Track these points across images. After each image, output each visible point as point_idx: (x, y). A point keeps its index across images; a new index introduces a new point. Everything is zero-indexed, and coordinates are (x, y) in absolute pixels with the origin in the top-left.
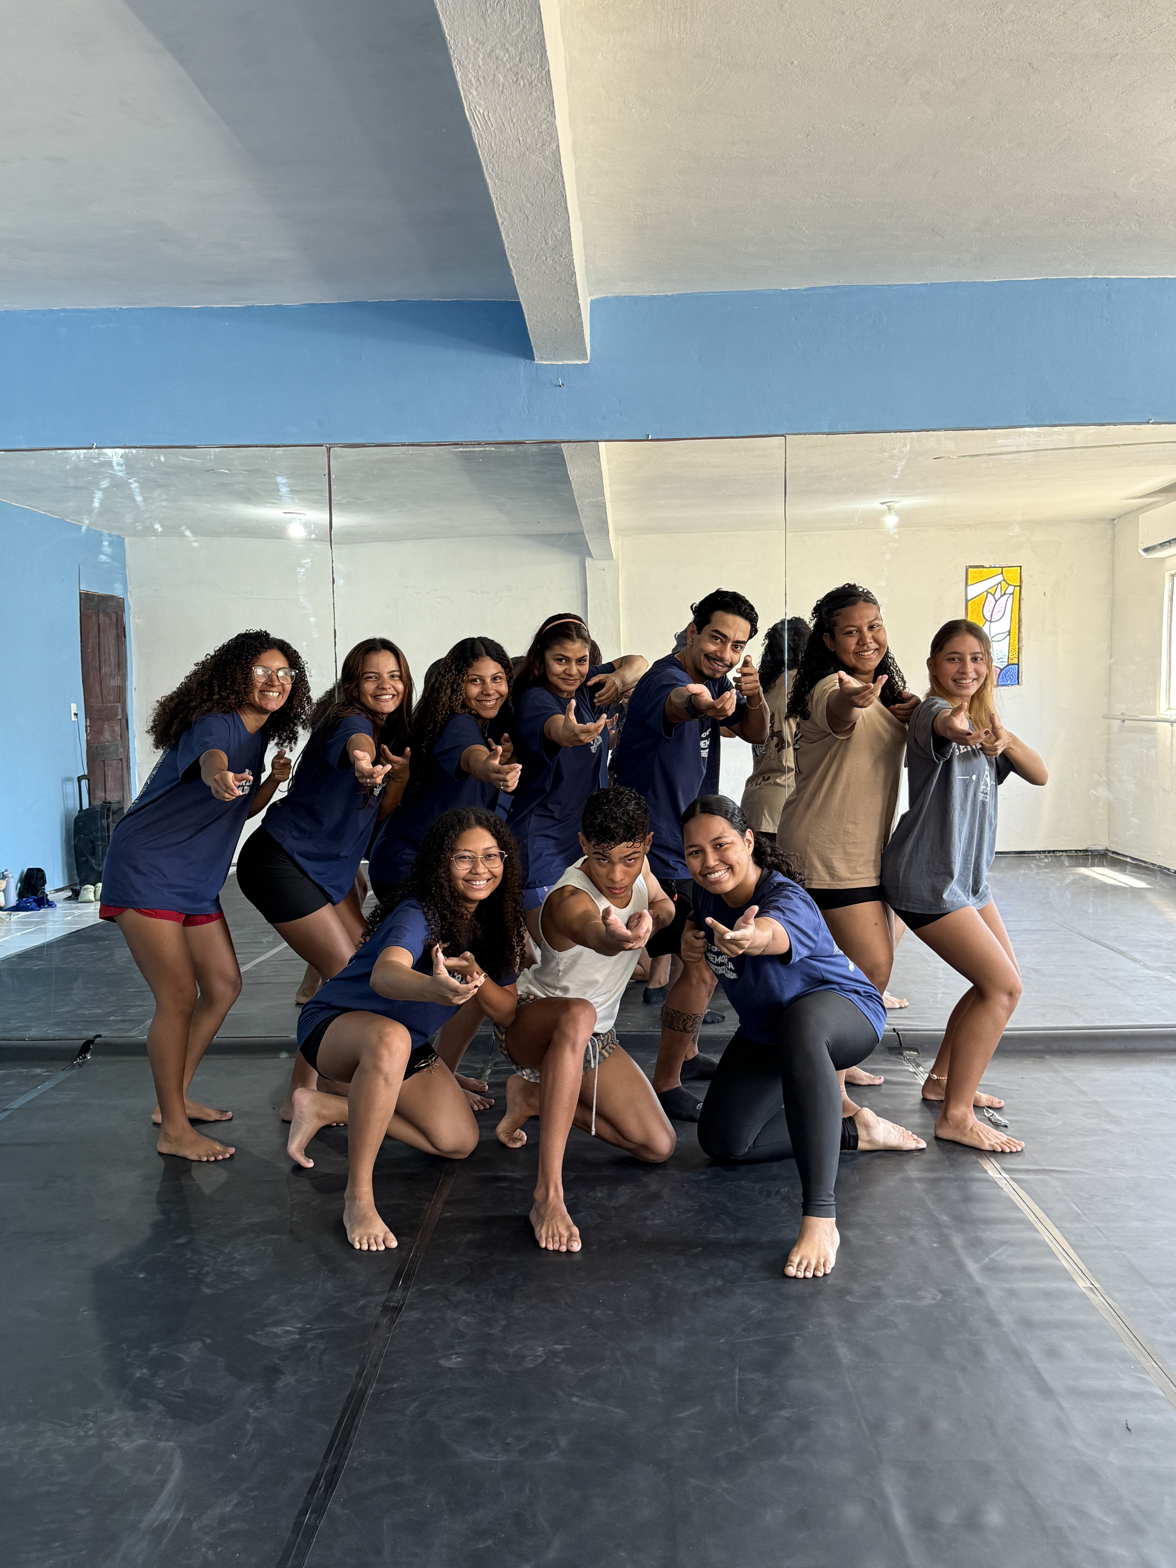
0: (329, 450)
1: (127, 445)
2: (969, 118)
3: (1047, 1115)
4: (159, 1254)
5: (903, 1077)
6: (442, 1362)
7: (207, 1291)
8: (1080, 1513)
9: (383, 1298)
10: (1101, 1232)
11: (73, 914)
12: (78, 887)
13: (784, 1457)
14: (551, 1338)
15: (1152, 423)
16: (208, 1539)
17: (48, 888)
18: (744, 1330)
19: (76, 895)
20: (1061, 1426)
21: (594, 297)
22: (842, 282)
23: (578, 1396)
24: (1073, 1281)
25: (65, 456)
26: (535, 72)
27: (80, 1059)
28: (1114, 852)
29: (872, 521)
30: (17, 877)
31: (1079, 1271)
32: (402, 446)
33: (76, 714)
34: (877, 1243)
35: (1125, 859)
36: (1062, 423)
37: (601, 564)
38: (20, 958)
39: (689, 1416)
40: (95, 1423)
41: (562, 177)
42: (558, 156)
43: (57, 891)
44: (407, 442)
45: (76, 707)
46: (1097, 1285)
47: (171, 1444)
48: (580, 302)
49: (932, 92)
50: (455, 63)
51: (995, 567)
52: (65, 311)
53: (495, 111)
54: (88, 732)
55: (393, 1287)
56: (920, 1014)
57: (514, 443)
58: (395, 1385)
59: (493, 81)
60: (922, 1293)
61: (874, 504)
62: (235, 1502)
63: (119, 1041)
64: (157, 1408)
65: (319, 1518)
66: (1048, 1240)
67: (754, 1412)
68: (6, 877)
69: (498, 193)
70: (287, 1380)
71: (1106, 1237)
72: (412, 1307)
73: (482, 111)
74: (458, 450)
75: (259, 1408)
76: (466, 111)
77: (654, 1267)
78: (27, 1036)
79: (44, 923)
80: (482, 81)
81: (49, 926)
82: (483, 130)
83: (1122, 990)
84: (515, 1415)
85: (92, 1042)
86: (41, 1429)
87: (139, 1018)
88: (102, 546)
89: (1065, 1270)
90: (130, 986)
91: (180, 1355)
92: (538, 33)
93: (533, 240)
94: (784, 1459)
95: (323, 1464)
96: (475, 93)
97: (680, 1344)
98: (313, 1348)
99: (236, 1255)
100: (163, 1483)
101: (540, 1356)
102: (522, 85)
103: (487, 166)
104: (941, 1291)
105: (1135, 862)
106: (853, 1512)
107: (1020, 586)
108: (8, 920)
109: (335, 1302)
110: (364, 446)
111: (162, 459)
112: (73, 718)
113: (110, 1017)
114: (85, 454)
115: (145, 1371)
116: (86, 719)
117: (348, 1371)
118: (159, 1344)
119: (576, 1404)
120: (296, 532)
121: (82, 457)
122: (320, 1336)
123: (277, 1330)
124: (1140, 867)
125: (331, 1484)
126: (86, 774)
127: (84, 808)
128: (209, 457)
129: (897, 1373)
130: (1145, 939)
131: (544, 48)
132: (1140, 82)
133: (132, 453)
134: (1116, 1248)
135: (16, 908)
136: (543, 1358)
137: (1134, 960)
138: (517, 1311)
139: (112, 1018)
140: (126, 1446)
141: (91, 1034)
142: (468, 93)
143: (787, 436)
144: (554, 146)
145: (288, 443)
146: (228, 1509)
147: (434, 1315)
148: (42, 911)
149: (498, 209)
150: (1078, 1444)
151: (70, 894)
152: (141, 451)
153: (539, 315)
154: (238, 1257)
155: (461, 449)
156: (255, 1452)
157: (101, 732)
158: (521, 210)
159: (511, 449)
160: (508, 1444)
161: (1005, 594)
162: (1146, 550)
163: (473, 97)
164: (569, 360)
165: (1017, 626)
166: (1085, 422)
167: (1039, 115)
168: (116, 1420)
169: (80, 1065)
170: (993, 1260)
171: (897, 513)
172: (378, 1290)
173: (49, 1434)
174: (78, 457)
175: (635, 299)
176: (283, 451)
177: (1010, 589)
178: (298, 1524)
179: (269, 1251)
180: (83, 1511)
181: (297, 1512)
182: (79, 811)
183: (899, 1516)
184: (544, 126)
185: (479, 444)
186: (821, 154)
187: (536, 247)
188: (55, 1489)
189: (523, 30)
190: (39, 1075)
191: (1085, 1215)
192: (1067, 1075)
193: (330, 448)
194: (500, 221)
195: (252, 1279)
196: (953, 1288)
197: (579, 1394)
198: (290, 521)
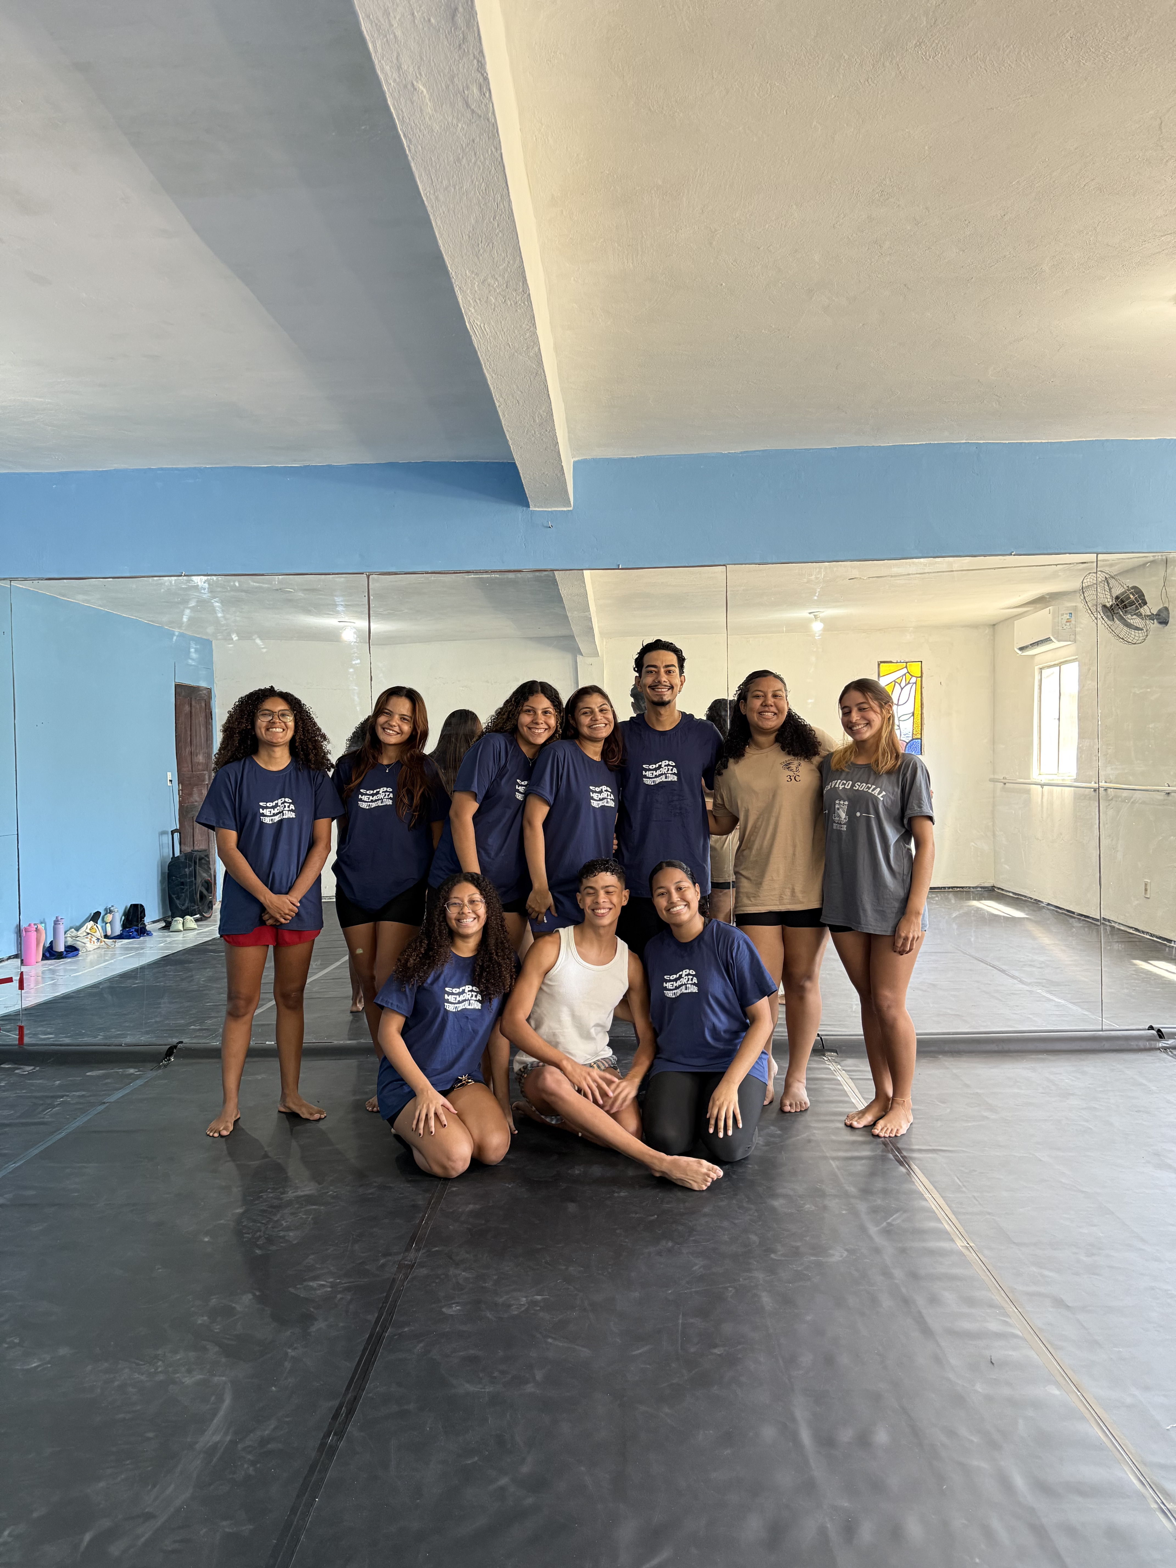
0: (368, 577)
1: (209, 573)
2: (861, 325)
3: (938, 1105)
4: (222, 1222)
5: (825, 1074)
6: (444, 1310)
7: (258, 1252)
8: (951, 1433)
9: (400, 1257)
10: (977, 1200)
11: (166, 941)
12: (170, 919)
13: (716, 1387)
14: (532, 1290)
15: (1014, 555)
16: (250, 1457)
17: (147, 920)
18: (688, 1283)
19: (167, 927)
20: (938, 1360)
21: (576, 459)
22: (768, 447)
23: (552, 1338)
24: (952, 1240)
25: (160, 581)
26: (519, 295)
27: (165, 1061)
28: (999, 888)
29: (803, 627)
30: (122, 911)
31: (958, 1232)
32: (426, 573)
33: (171, 781)
34: (798, 1211)
35: (1008, 894)
36: (944, 555)
37: (590, 660)
38: (121, 978)
39: (641, 1354)
40: (163, 1362)
41: (544, 372)
42: (539, 356)
43: (154, 922)
44: (429, 570)
45: (171, 775)
46: (972, 1244)
47: (224, 1378)
48: (563, 464)
49: (831, 306)
50: (456, 289)
51: (900, 662)
52: (162, 469)
53: (489, 324)
54: (181, 794)
55: (408, 1249)
56: (840, 1021)
57: (514, 571)
58: (406, 1329)
59: (486, 302)
60: (831, 1252)
61: (802, 614)
62: (272, 1427)
63: (198, 1046)
64: (213, 1351)
65: (340, 1439)
66: (933, 1207)
67: (692, 1350)
68: (112, 912)
69: (495, 384)
70: (319, 1325)
71: (980, 1204)
72: (421, 1265)
73: (479, 324)
74: (470, 577)
75: (295, 1348)
76: (467, 324)
77: (618, 1231)
78: (123, 1042)
79: (143, 949)
80: (478, 301)
81: (147, 951)
82: (481, 337)
83: (1002, 1001)
84: (501, 1353)
85: (175, 1047)
86: (120, 1366)
87: (214, 1027)
88: (189, 652)
89: (947, 1233)
90: (208, 1000)
91: (233, 1305)
92: (520, 267)
93: (524, 419)
94: (715, 1390)
95: (345, 1394)
96: (473, 311)
97: (637, 1294)
98: (342, 1298)
99: (283, 1222)
100: (214, 1413)
101: (524, 1305)
102: (509, 304)
103: (485, 364)
104: (847, 1250)
105: (1017, 896)
106: (769, 1433)
107: (921, 677)
108: (113, 946)
109: (360, 1261)
110: (396, 574)
111: (237, 584)
112: (169, 784)
113: (190, 1026)
114: (175, 580)
115: (205, 1318)
116: (179, 784)
117: (369, 1317)
118: (217, 1296)
119: (551, 1344)
120: (348, 636)
121: (173, 582)
122: (348, 1289)
123: (313, 1284)
124: (1017, 900)
125: (350, 1412)
126: (178, 828)
127: (176, 856)
128: (274, 583)
129: (809, 1318)
130: (1022, 960)
131: (524, 278)
132: (991, 298)
133: (213, 579)
134: (989, 1214)
135: (120, 937)
136: (526, 1307)
137: (1013, 977)
138: (507, 1268)
139: (192, 1027)
140: (188, 1381)
141: (175, 1041)
142: (468, 311)
143: (728, 566)
144: (536, 349)
145: (336, 572)
146: (267, 1432)
147: (439, 1272)
148: (142, 938)
149: (495, 396)
150: (951, 1376)
151: (163, 924)
152: (220, 578)
153: (531, 474)
154: (285, 1224)
155: (473, 576)
156: (290, 1385)
157: (191, 794)
158: (513, 396)
159: (511, 576)
160: (495, 1378)
161: (909, 683)
162: (1021, 649)
163: (472, 313)
164: (557, 507)
165: (920, 709)
166: (961, 554)
167: (915, 323)
168: (179, 1359)
169: (165, 1066)
170: (889, 1224)
171: (822, 620)
172: (395, 1251)
173: (127, 1370)
174: (171, 582)
175: (609, 461)
176: (333, 578)
177: (913, 680)
178: (323, 1444)
179: (310, 1219)
180: (150, 1435)
181: (322, 1435)
182: (172, 858)
183: (806, 1436)
184: (528, 334)
185: (486, 572)
186: (748, 352)
187: (526, 424)
188: (128, 1416)
189: (508, 265)
190: (132, 1074)
191: (964, 1186)
192: (955, 1071)
193: (369, 575)
194: (497, 404)
195: (295, 1242)
196: (856, 1247)
197: (554, 1336)
198: (344, 628)
